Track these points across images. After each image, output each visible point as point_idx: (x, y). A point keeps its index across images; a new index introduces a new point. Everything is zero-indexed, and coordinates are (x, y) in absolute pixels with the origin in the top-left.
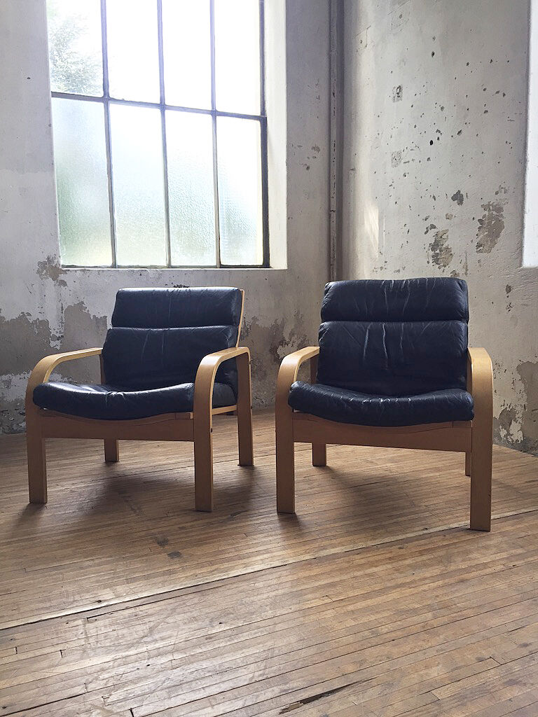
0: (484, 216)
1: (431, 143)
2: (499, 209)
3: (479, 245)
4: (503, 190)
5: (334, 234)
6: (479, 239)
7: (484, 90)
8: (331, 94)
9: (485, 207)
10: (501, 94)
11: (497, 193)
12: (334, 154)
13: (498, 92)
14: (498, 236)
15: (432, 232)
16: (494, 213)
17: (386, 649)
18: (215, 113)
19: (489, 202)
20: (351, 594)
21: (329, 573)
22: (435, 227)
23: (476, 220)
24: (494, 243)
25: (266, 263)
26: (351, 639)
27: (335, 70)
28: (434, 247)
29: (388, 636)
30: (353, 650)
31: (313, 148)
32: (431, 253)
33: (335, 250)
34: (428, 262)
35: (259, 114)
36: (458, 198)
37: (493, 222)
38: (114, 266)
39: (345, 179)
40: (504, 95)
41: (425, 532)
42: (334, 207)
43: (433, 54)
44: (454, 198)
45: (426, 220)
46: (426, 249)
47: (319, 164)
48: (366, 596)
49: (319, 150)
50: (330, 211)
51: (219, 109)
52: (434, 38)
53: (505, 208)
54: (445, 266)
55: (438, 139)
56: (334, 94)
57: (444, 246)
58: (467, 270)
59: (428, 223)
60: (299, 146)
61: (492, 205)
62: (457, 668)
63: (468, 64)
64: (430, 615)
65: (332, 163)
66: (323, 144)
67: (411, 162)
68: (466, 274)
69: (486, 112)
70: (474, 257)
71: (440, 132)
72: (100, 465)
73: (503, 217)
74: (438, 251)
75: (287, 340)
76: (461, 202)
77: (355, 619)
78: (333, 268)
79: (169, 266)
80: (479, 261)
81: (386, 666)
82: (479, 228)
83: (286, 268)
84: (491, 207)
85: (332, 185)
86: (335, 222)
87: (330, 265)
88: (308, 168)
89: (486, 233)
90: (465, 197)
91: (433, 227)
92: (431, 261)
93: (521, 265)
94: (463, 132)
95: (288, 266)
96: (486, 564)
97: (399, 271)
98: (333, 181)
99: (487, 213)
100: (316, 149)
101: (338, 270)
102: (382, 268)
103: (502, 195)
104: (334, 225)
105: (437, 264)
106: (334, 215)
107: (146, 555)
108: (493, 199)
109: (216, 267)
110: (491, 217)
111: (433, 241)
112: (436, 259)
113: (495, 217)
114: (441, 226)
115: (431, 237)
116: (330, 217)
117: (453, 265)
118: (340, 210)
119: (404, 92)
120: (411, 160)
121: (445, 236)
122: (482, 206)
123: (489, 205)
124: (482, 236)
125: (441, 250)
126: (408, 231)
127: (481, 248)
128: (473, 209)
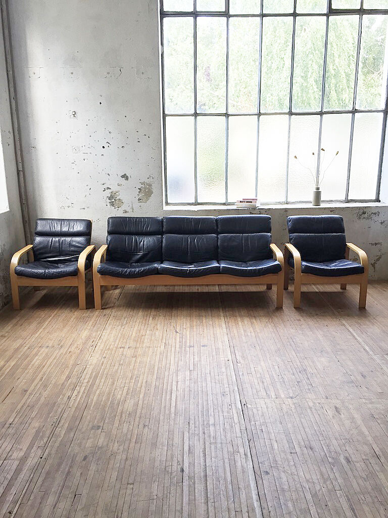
1: (103, 147)
2: (150, 185)
3: (139, 199)
4: (151, 177)
6: (139, 197)
7: (137, 132)
8: (11, 98)
9: (142, 183)
10: (147, 137)
11: (148, 178)
13: (145, 135)
14: (150, 196)
15: (109, 191)
16: (147, 186)
22: (110, 189)
23: (137, 188)
24: (148, 199)
28: (110, 198)
31: (9, 132)
32: (109, 201)
33: (25, 195)
34: (107, 205)
36: (125, 177)
37: (147, 190)
40: (149, 137)
42: (20, 169)
43: (101, 103)
44: (123, 177)
45: (103, 184)
46: (105, 199)
50: (18, 170)
52: (101, 96)
53: (152, 185)
54: (119, 208)
55: (108, 146)
57: (117, 198)
58: (133, 210)
59: (105, 186)
63: (126, 116)
65: (17, 141)
69: (139, 142)
70: (137, 205)
71: (109, 143)
73: (152, 189)
74: (113, 200)
76: (127, 178)
80: (140, 206)
82: (139, 192)
83: (8, 210)
84: (145, 184)
85: (19, 155)
88: (9, 145)
89: (143, 194)
90: (129, 177)
91: (108, 188)
92: (109, 204)
93: (163, 209)
94: (125, 147)
95: (10, 208)
97: (84, 209)
99: (143, 186)
102: (69, 207)
105: (113, 206)
108: (147, 181)
110: (145, 188)
111: (109, 196)
112: (112, 204)
113: (148, 188)
114: (114, 188)
115: (108, 193)
116: (18, 174)
117: (124, 207)
118: (23, 171)
119: (78, 115)
120: (89, 153)
121: (117, 194)
122: (140, 183)
123: (144, 182)
124: (141, 195)
125: (115, 200)
126: (90, 189)
127: (141, 201)
128: (135, 183)
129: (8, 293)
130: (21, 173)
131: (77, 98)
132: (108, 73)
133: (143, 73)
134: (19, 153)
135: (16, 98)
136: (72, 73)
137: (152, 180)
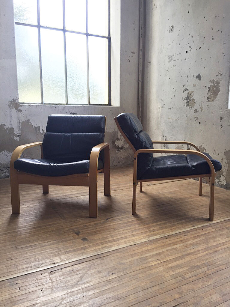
0: (211, 86)
1: (187, 52)
3: (208, 99)
4: (220, 74)
5: (140, 91)
6: (208, 96)
7: (212, 29)
8: (140, 28)
9: (211, 82)
10: (220, 31)
11: (217, 76)
12: (141, 55)
13: (218, 31)
14: (217, 95)
15: (187, 92)
16: (216, 84)
17: (191, 286)
18: (88, 35)
19: (213, 80)
20: (168, 258)
21: (156, 248)
22: (187, 90)
23: (207, 87)
24: (215, 98)
25: (110, 104)
26: (174, 281)
27: (142, 17)
28: (187, 98)
29: (190, 279)
30: (175, 287)
31: (132, 52)
32: (186, 101)
33: (141, 98)
34: (184, 105)
35: (107, 36)
36: (199, 77)
37: (215, 89)
38: (42, 103)
39: (145, 67)
40: (222, 32)
41: (194, 227)
42: (140, 79)
43: (188, 12)
44: (197, 77)
45: (183, 86)
46: (183, 100)
47: (134, 59)
48: (175, 260)
49: (134, 53)
50: (138, 81)
51: (90, 33)
52: (189, 5)
53: (220, 82)
54: (192, 107)
55: (190, 50)
56: (141, 28)
57: (192, 98)
58: (202, 109)
59: (184, 88)
60: (126, 51)
61: (215, 81)
62: (224, 295)
63: (205, 17)
64: (206, 269)
65: (140, 60)
66: (136, 50)
67: (177, 60)
68: (202, 111)
69: (213, 39)
70: (206, 104)
71: (191, 47)
72: (41, 195)
73: (220, 87)
74: (189, 101)
75: (119, 138)
76: (200, 79)
77: (173, 271)
78: (140, 107)
79: (67, 104)
80: (208, 106)
81: (193, 294)
82: (208, 91)
83: (119, 106)
84: (214, 82)
85: (140, 70)
86: (141, 85)
87: (138, 105)
88: (129, 61)
89: (211, 93)
90: (202, 77)
91: (187, 89)
92: (185, 105)
93: (227, 108)
94: (202, 48)
95: (120, 105)
96: (223, 243)
97: (170, 109)
98: (140, 67)
99: (212, 84)
100: (133, 53)
101: (141, 107)
102: (162, 107)
103: (219, 77)
104: (140, 87)
105: (188, 106)
106: (140, 83)
107: (71, 240)
108: (215, 79)
109: (88, 105)
110: (214, 86)
112: (188, 104)
113: (216, 87)
114: (190, 89)
115: (185, 95)
117: (196, 107)
118: (143, 81)
119: (174, 29)
121: (192, 94)
122: (210, 81)
123: (213, 81)
124: (209, 94)
125: (190, 100)
126: (175, 91)
127: (209, 100)
128: (206, 83)
131: (174, 14)
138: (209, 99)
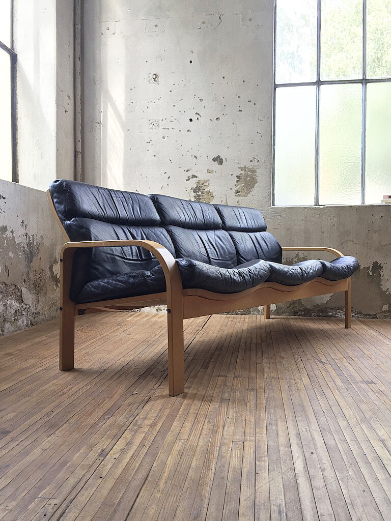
0: (241, 174)
1: (191, 120)
2: (253, 171)
3: (237, 192)
4: (256, 160)
5: (80, 171)
6: (237, 188)
7: (239, 97)
9: (242, 169)
10: (252, 103)
11: (251, 161)
13: (249, 101)
14: (253, 187)
15: (195, 180)
16: (249, 173)
22: (196, 177)
23: (234, 176)
24: (249, 191)
28: (196, 190)
31: (68, 96)
32: (193, 194)
35: (9, 47)
36: (218, 160)
37: (248, 179)
40: (255, 104)
42: (79, 149)
43: (191, 62)
44: (215, 160)
45: (187, 171)
46: (188, 191)
47: (70, 109)
49: (70, 99)
50: (76, 152)
53: (257, 170)
55: (197, 119)
57: (206, 190)
59: (190, 174)
63: (224, 77)
69: (240, 111)
70: (233, 199)
71: (199, 114)
73: (257, 176)
74: (200, 193)
76: (221, 162)
80: (238, 202)
82: (237, 181)
84: (247, 169)
85: (79, 131)
88: (66, 111)
89: (243, 185)
90: (224, 160)
91: (194, 176)
93: (270, 206)
94: (220, 119)
99: (243, 172)
104: (80, 164)
108: (249, 165)
110: (246, 176)
111: (195, 186)
112: (198, 199)
113: (250, 176)
114: (202, 176)
115: (193, 183)
116: (75, 157)
118: (83, 152)
119: (160, 79)
120: (170, 128)
121: (206, 184)
122: (239, 168)
123: (245, 167)
124: (239, 186)
125: (202, 193)
126: (169, 178)
127: (239, 194)
128: (231, 168)
129: (38, 310)
130: (80, 155)
131: (160, 57)
132: (204, 23)
133: (250, 20)
134: (79, 128)
135: (82, 58)
136: (156, 26)
137: (256, 164)
138: (239, 192)
